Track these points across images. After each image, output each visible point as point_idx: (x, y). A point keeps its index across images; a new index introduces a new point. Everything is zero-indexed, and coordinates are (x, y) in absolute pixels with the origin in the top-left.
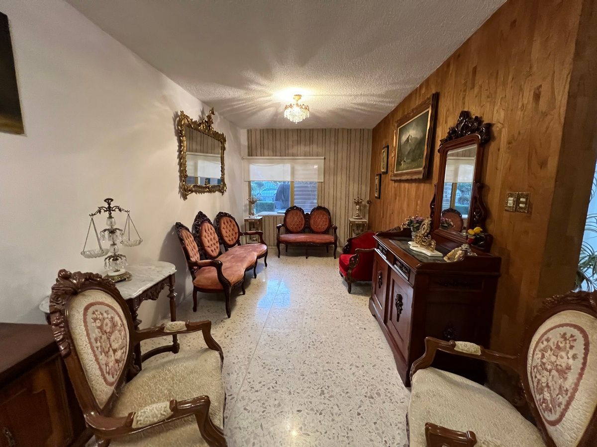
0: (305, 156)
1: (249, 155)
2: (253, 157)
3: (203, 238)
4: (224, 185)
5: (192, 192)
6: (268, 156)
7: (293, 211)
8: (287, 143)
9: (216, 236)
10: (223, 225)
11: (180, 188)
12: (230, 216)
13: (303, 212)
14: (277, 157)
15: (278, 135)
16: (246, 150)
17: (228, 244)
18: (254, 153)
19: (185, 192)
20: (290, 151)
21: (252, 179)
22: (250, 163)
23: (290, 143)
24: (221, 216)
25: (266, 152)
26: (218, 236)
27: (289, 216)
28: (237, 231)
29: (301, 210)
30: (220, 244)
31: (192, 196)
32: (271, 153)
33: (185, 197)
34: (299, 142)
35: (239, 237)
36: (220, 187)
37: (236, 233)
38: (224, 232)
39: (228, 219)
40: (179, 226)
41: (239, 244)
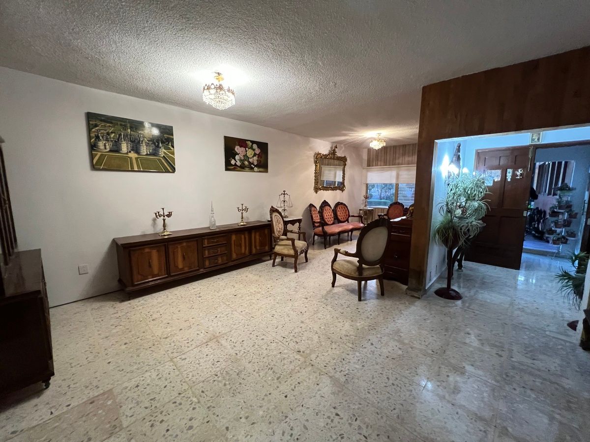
0: (408, 164)
1: (368, 166)
2: (371, 167)
3: (324, 213)
4: (344, 186)
5: (320, 190)
6: (381, 166)
7: (395, 206)
8: (394, 155)
9: (332, 214)
10: (338, 209)
11: (314, 187)
12: (345, 205)
13: (403, 206)
14: (387, 167)
15: (388, 151)
16: (366, 163)
17: (339, 220)
18: (371, 165)
19: (316, 190)
20: (397, 161)
21: (368, 182)
22: (368, 171)
23: (397, 155)
24: (338, 204)
25: (379, 163)
26: (334, 214)
27: (390, 209)
28: (348, 214)
29: (402, 205)
30: (334, 219)
31: (321, 192)
32: (383, 163)
33: (316, 193)
34: (404, 154)
35: (348, 218)
36: (341, 187)
37: (347, 215)
38: (338, 213)
39: (343, 206)
40: (311, 206)
41: (348, 222)
